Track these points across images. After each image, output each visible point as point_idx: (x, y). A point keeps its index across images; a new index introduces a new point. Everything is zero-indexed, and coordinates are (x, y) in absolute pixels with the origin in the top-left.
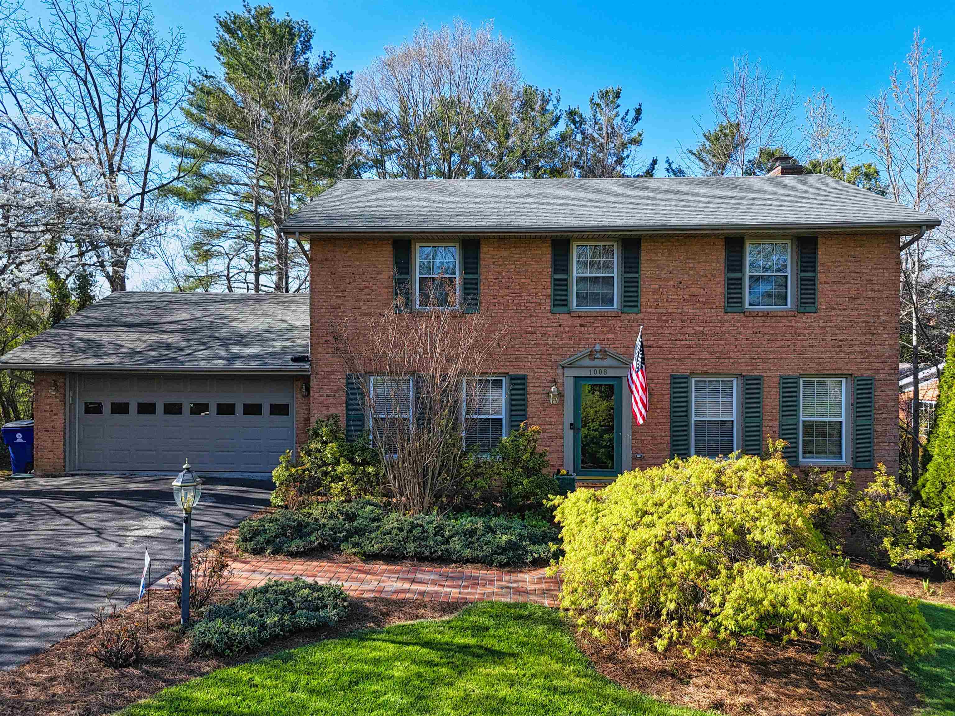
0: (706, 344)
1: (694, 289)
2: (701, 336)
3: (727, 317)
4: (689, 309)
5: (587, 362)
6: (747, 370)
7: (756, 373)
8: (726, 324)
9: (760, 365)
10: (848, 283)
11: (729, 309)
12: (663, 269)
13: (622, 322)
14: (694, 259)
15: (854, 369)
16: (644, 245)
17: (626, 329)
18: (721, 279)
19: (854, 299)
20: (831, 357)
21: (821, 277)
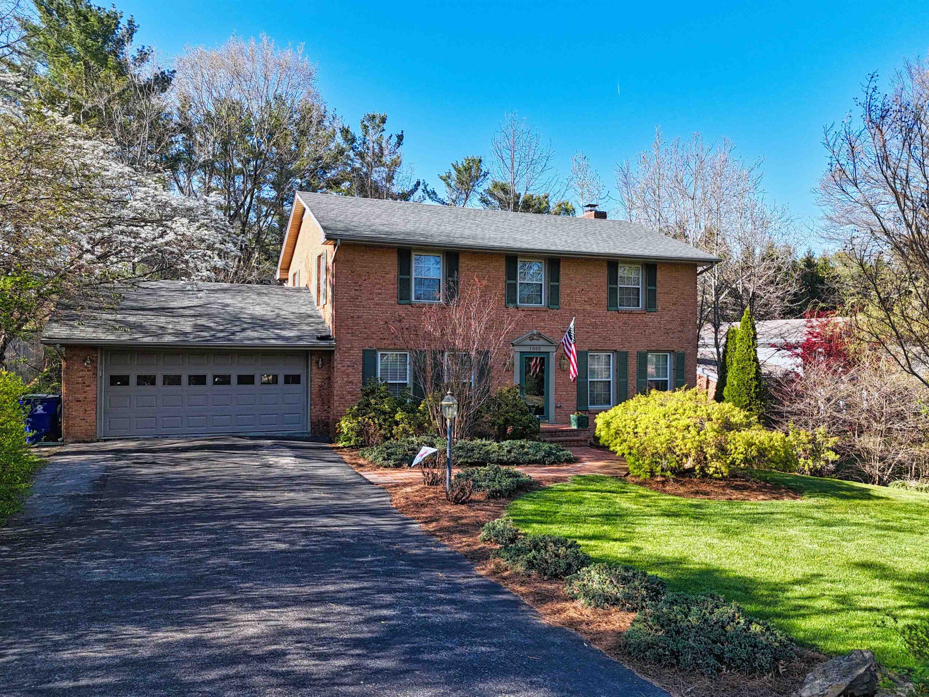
0: (597, 331)
1: (591, 294)
2: (595, 325)
3: (609, 313)
4: (588, 307)
5: (528, 342)
6: (618, 347)
7: (625, 350)
8: (609, 318)
9: (627, 345)
10: (672, 294)
11: (610, 308)
12: (572, 280)
13: (549, 315)
14: (590, 274)
15: (674, 347)
16: (562, 263)
17: (551, 320)
18: (605, 288)
19: (675, 304)
20: (663, 340)
21: (659, 290)
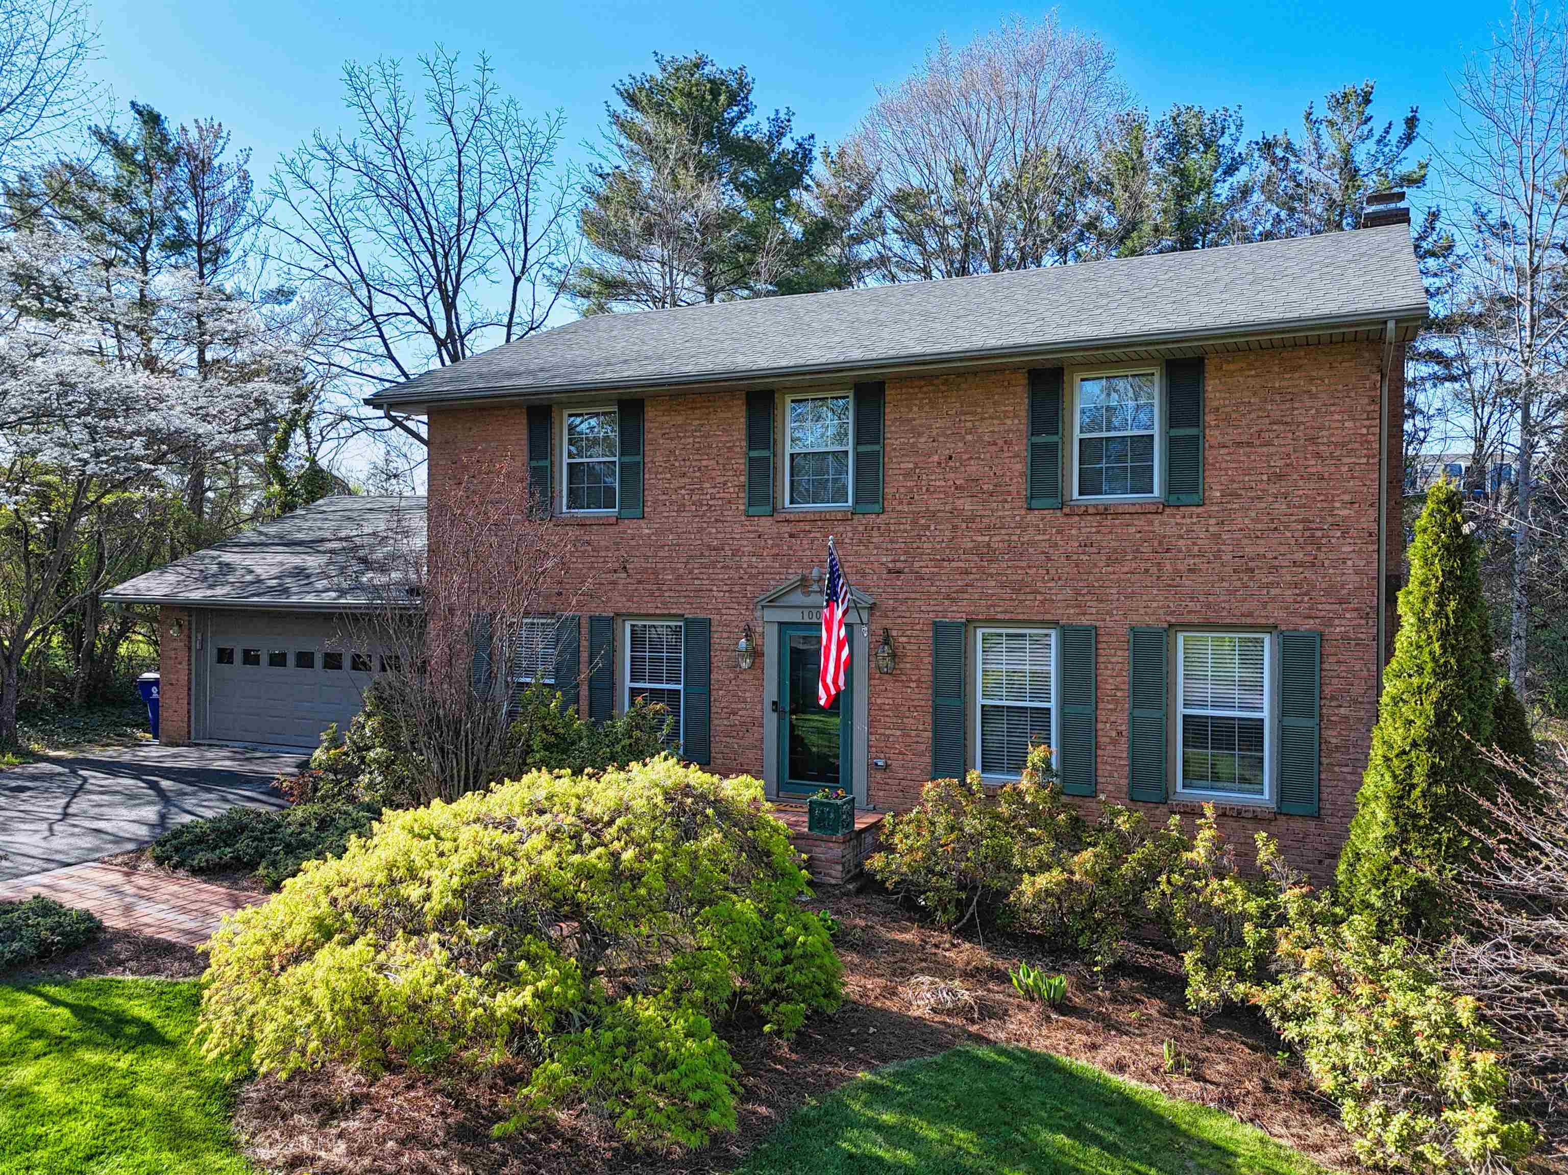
0: (994, 568)
1: (974, 468)
2: (986, 553)
3: (1032, 517)
4: (966, 505)
5: (794, 598)
6: (1068, 615)
7: (1085, 621)
8: (1031, 530)
9: (1093, 607)
10: (1269, 444)
11: (1035, 503)
12: (920, 435)
13: (855, 530)
14: (974, 413)
15: (1277, 614)
16: (890, 394)
17: (861, 541)
18: (1021, 447)
19: (1280, 477)
20: (1232, 592)
21: (1213, 435)
